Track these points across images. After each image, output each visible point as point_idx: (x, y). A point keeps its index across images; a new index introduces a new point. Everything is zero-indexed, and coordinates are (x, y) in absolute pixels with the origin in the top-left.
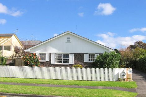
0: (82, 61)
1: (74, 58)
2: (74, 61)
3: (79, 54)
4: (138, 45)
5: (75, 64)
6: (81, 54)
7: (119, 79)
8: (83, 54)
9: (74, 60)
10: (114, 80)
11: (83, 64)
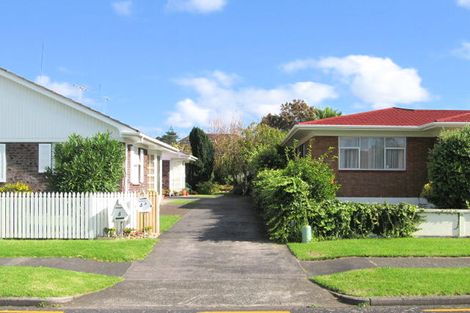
0: (34, 169)
1: (7, 161)
2: (8, 170)
3: (22, 145)
4: (291, 114)
5: (10, 180)
6: (29, 144)
7: (106, 230)
8: (37, 144)
9: (8, 166)
10: (92, 236)
11: (35, 180)
